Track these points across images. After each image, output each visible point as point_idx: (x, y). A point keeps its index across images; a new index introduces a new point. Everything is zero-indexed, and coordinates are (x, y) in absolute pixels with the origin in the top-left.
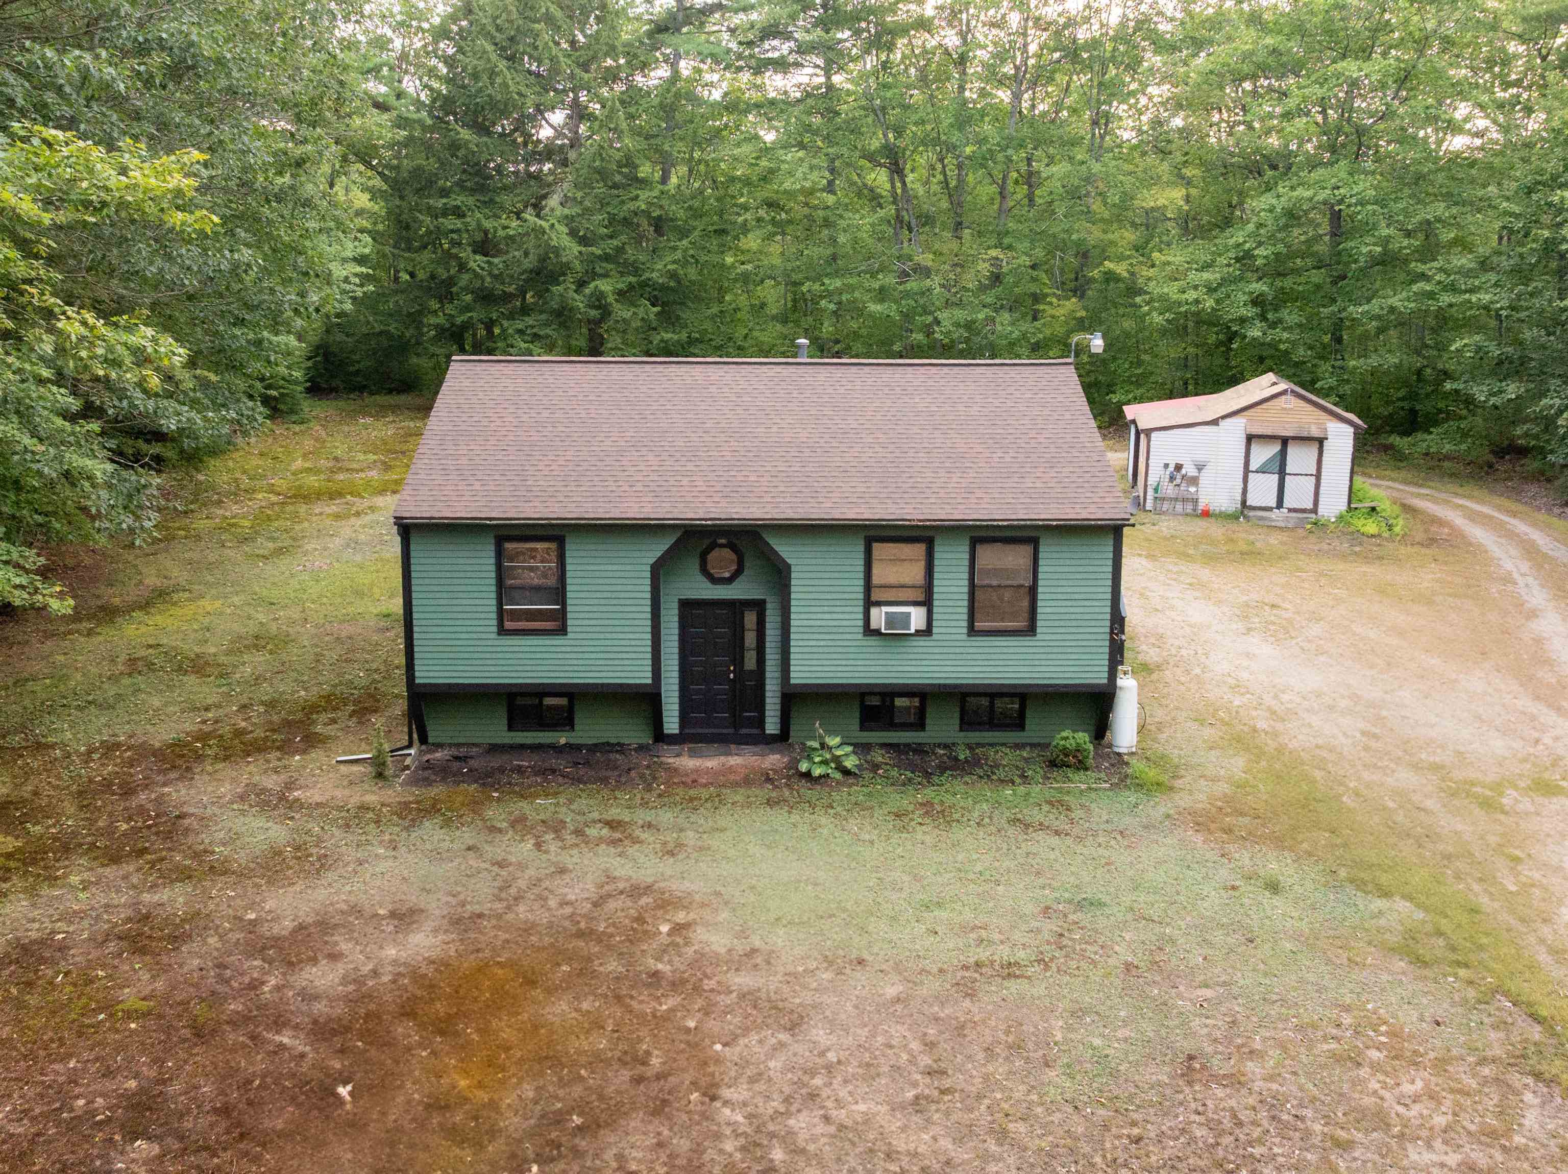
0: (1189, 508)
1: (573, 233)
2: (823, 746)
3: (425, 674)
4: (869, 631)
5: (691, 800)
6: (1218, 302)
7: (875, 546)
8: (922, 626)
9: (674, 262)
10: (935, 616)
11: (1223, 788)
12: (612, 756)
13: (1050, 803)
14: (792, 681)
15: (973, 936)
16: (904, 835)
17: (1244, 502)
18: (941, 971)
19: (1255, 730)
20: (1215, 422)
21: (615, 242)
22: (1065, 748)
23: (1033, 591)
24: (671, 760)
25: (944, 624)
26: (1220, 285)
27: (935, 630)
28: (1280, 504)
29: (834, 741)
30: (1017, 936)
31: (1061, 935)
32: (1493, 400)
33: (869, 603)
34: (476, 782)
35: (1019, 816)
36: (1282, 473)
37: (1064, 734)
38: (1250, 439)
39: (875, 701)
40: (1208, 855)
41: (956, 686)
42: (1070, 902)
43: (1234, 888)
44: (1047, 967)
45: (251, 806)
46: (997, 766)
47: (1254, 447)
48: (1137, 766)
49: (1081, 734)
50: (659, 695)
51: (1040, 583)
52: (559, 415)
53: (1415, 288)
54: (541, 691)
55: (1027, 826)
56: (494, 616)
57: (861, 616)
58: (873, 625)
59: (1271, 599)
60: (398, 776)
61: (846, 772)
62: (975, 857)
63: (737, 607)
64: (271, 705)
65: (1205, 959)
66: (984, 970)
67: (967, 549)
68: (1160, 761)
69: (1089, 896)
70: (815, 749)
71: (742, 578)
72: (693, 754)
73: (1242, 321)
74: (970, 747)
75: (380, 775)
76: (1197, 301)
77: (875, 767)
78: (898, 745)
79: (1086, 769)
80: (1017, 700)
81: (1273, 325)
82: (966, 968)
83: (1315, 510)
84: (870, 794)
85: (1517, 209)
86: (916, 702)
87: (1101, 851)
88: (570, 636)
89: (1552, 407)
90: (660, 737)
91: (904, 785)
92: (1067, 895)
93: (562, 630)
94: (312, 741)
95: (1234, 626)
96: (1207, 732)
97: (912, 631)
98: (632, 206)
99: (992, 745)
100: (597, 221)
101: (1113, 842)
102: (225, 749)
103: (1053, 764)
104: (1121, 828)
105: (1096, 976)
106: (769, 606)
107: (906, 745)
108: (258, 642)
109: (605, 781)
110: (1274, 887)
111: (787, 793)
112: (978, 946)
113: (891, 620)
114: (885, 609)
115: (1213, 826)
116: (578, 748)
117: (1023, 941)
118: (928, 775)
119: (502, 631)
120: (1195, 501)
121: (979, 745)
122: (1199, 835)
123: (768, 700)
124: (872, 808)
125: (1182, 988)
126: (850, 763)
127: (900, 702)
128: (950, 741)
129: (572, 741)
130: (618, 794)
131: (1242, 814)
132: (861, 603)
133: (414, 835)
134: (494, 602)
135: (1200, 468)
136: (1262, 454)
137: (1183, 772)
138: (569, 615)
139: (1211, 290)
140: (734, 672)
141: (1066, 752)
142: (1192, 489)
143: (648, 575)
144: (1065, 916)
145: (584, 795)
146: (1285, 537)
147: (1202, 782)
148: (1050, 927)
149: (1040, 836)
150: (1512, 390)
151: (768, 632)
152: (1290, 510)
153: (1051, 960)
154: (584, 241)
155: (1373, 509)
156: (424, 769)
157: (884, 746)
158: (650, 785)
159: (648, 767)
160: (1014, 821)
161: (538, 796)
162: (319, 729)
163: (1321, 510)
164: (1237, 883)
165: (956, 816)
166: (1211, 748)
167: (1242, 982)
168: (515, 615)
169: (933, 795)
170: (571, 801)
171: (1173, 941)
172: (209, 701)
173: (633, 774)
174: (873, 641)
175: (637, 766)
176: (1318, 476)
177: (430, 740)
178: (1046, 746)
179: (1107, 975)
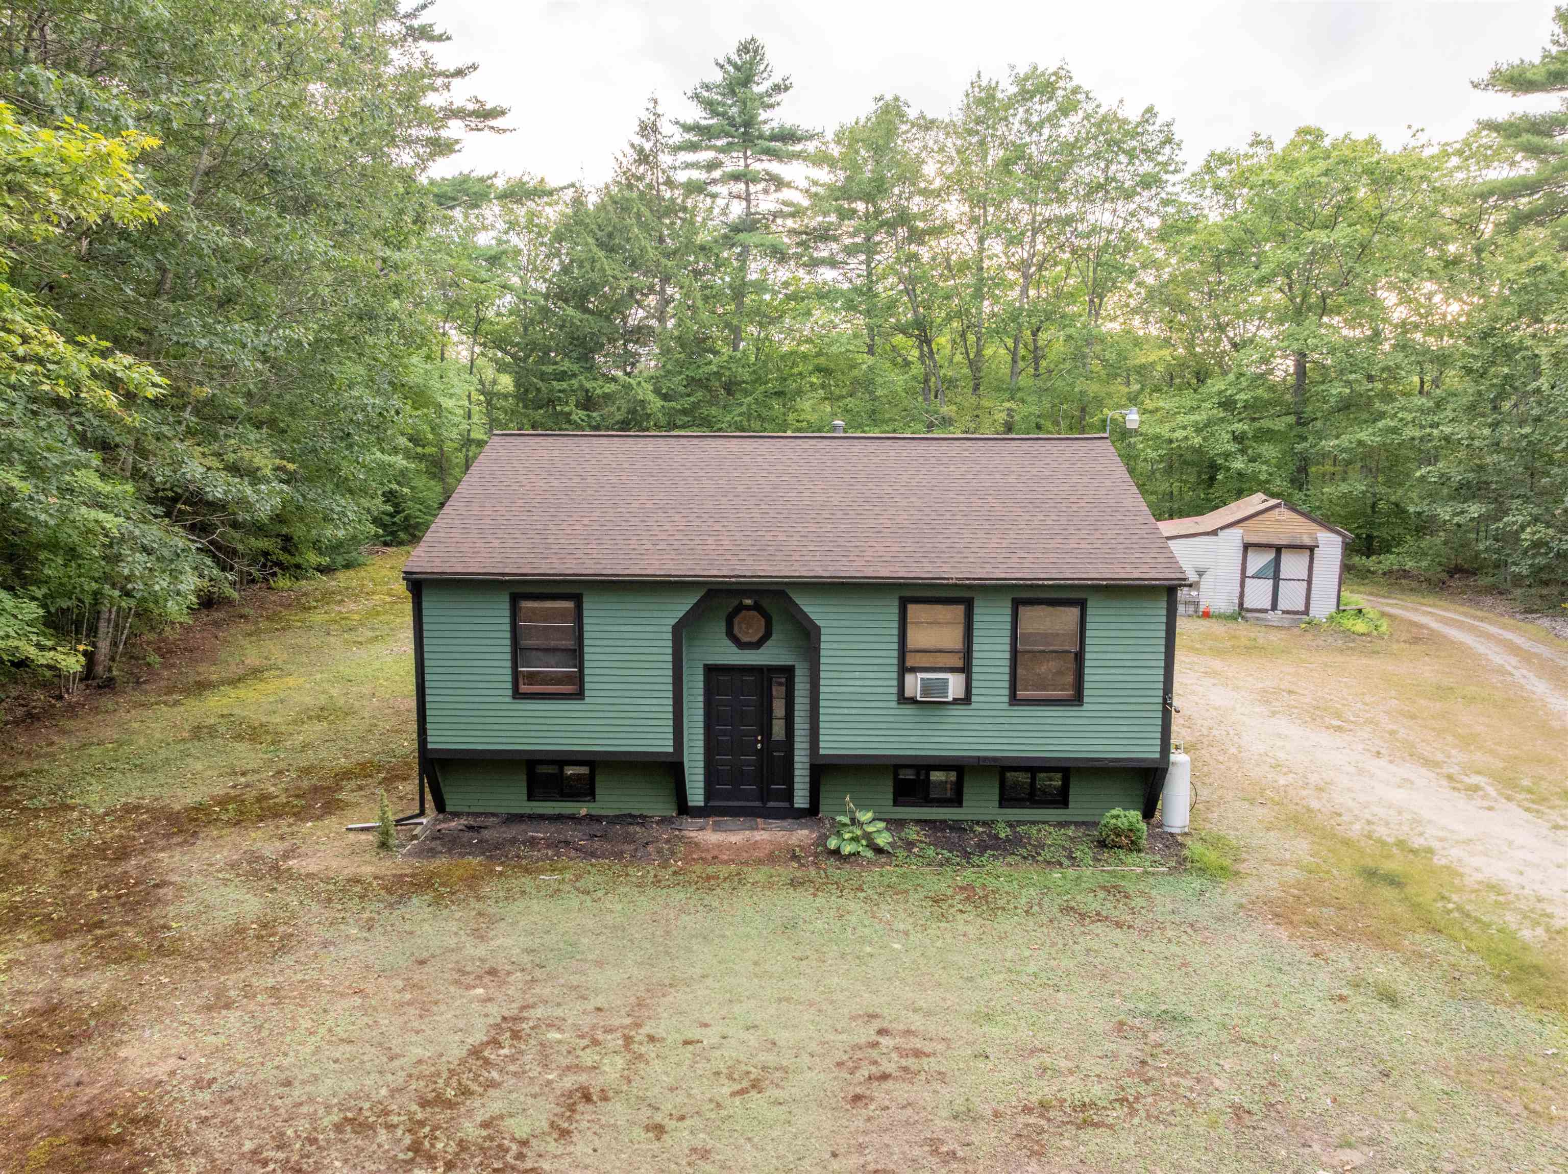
0: (1191, 609)
1: (657, 391)
2: (854, 821)
3: (438, 740)
4: (903, 699)
5: (709, 878)
6: (1204, 439)
7: (912, 609)
8: (961, 694)
9: (740, 415)
10: (974, 684)
11: (1292, 874)
12: (631, 829)
13: (1104, 888)
14: (822, 752)
15: (1033, 1061)
16: (943, 925)
17: (1241, 605)
18: (997, 1114)
19: (1309, 810)
20: (1214, 533)
21: (692, 399)
22: (1116, 827)
23: (1079, 657)
24: (693, 834)
25: (983, 691)
26: (1206, 426)
27: (974, 698)
28: (1274, 607)
29: (865, 816)
30: (1089, 1064)
31: (1144, 1063)
32: (1456, 520)
33: (903, 669)
34: (483, 854)
35: (1073, 904)
36: (1276, 578)
37: (1115, 812)
38: (1247, 547)
39: (909, 775)
40: (1299, 954)
41: (995, 759)
42: (1147, 1015)
43: (1342, 998)
44: (1133, 1112)
45: (238, 875)
46: (1042, 847)
47: (1251, 555)
48: (1195, 848)
49: (1132, 812)
50: (682, 764)
51: (1087, 648)
52: (590, 480)
53: (1380, 424)
54: (562, 760)
55: (1083, 916)
56: (509, 678)
57: (895, 683)
58: (908, 693)
59: (1285, 685)
60: (404, 846)
61: (879, 851)
62: (1027, 953)
63: (765, 674)
64: (306, 771)
65: (1334, 1100)
66: (1051, 1114)
67: (1009, 611)
68: (1217, 842)
69: (1171, 1008)
70: (845, 825)
71: (769, 643)
72: (717, 828)
73: (1227, 455)
74: (1010, 825)
75: (383, 845)
76: (1186, 438)
77: (910, 845)
78: (935, 821)
79: (1139, 851)
80: (1059, 775)
81: (1252, 460)
82: (1027, 1110)
83: (1306, 612)
84: (904, 876)
85: (1476, 352)
86: (953, 776)
87: (1173, 948)
88: (587, 700)
89: (1514, 523)
90: (684, 809)
91: (941, 865)
92: (1142, 1006)
93: (579, 695)
94: (332, 806)
95: (1257, 710)
96: (1260, 811)
97: (950, 699)
98: (707, 369)
99: (1034, 823)
100: (676, 383)
101: (1184, 938)
102: (242, 813)
103: (1102, 844)
104: (1189, 920)
105: (1199, 1124)
106: (798, 672)
107: (941, 821)
108: (322, 714)
109: (619, 855)
110: (1390, 998)
111: (813, 872)
112: (1041, 1076)
113: (927, 687)
114: (920, 675)
115: (1295, 918)
116: (597, 819)
117: (1098, 1070)
118: (967, 855)
119: (517, 694)
120: (1197, 604)
121: (1020, 823)
122: (1281, 929)
123: (797, 772)
124: (906, 892)
125: (1316, 1148)
126: (883, 840)
127: (936, 776)
128: (987, 818)
129: (593, 812)
130: (631, 871)
131: (1325, 904)
132: (895, 668)
133: (395, 913)
134: (509, 664)
135: (1200, 574)
136: (1258, 561)
137: (1245, 856)
138: (587, 679)
139: (1198, 431)
140: (761, 742)
141: (1118, 832)
142: (1194, 593)
143: (670, 636)
144: (1145, 1036)
145: (594, 870)
146: (1282, 634)
147: (1267, 865)
148: (1128, 1049)
149: (1098, 928)
150: (1475, 509)
151: (797, 700)
152: (1284, 612)
153: (1137, 1099)
154: (665, 397)
155: (1360, 611)
156: (434, 839)
157: (918, 822)
158: (667, 860)
159: (668, 841)
160: (1067, 910)
161: (542, 871)
162: (343, 796)
163: (1312, 612)
164: (1345, 992)
165: (1001, 903)
166: (1268, 829)
167: (1395, 1141)
168: (532, 678)
169: (974, 877)
170: (578, 878)
171: (1287, 1074)
172: (249, 767)
173: (650, 848)
174: (908, 710)
175: (657, 840)
176: (1309, 582)
177: (448, 809)
178: (1095, 824)
179: (1213, 1125)
